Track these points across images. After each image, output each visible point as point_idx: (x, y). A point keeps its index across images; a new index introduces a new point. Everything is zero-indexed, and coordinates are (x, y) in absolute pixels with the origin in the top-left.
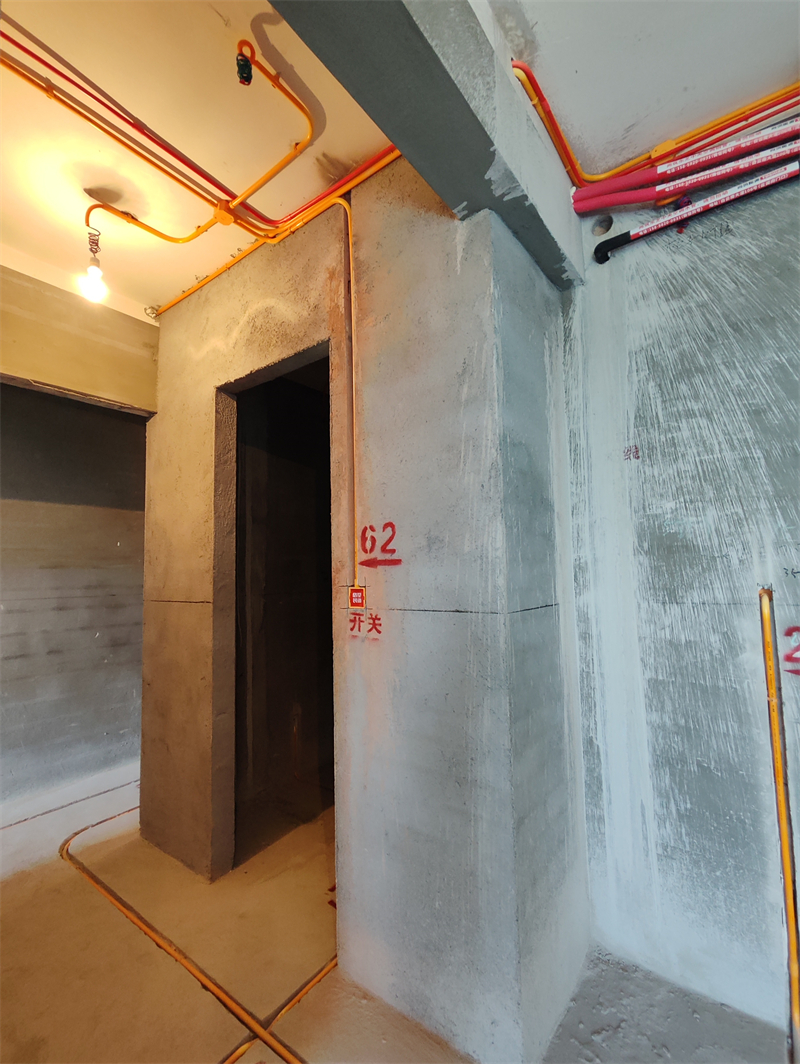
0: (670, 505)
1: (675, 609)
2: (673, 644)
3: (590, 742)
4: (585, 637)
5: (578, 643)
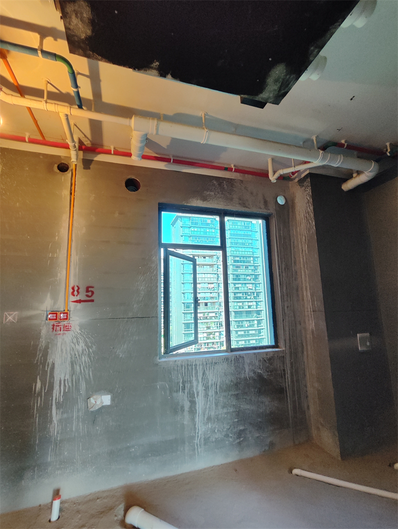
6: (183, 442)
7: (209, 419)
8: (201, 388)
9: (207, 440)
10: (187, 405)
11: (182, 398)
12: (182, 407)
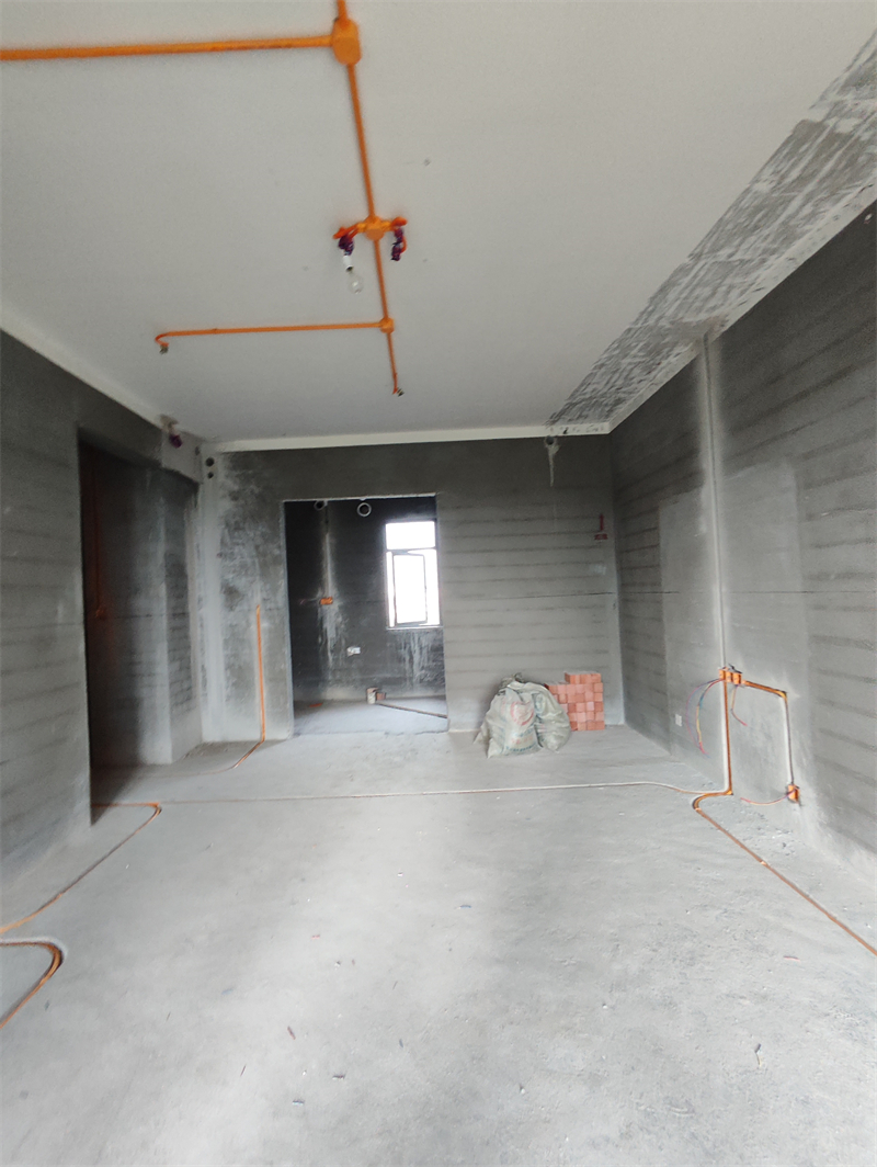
0: (231, 576)
1: (232, 613)
2: (231, 626)
3: (203, 666)
4: (202, 626)
5: (199, 629)
6: (405, 680)
7: (423, 668)
8: (417, 648)
9: (421, 681)
10: (407, 658)
11: (404, 653)
12: (404, 660)
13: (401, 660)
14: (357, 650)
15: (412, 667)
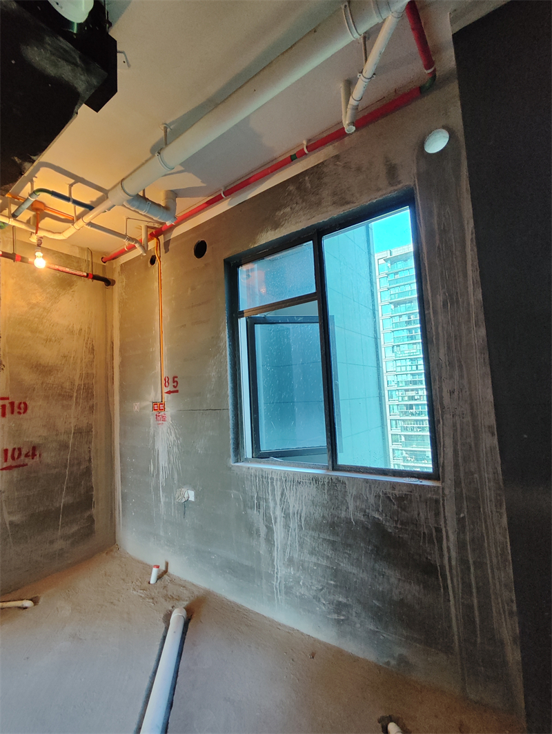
7: (291, 561)
9: (288, 590)
10: (263, 530)
12: (258, 531)
13: (251, 531)
14: (191, 495)
15: (271, 552)
